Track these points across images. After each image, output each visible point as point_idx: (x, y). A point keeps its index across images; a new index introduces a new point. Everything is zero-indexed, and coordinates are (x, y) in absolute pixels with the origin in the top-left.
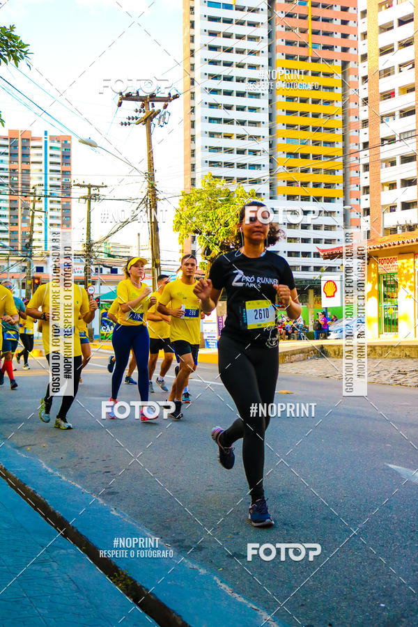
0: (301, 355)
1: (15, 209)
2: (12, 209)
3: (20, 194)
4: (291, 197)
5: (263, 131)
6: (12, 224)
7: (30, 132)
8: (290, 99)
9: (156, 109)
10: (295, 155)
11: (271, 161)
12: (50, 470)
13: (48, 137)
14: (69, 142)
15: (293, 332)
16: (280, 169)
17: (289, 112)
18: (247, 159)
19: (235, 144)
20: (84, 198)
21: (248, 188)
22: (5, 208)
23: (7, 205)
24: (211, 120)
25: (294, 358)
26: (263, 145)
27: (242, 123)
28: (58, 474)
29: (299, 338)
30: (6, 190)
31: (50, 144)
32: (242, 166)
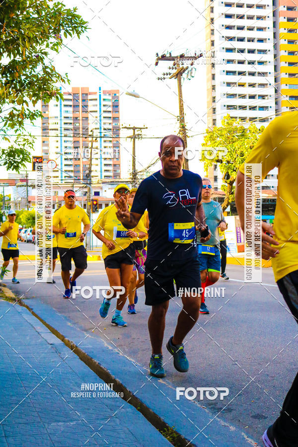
3: (81, 136)
6: (76, 159)
7: (88, 88)
8: (292, 53)
9: (185, 67)
10: (296, 98)
11: (276, 103)
12: (110, 348)
14: (117, 95)
16: (284, 109)
17: (290, 64)
18: (258, 102)
20: (130, 137)
21: (259, 125)
22: (70, 147)
23: (72, 145)
24: (228, 73)
26: (270, 91)
28: (116, 350)
30: (70, 133)
31: (103, 97)
32: (253, 108)
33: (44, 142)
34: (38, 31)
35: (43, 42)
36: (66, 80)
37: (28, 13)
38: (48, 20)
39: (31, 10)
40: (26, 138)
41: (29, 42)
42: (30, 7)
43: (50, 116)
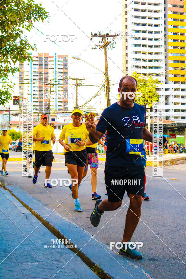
0: (182, 161)
1: (41, 91)
2: (40, 91)
3: (44, 83)
4: (176, 83)
5: (162, 50)
6: (40, 98)
7: (48, 54)
8: (175, 34)
9: (109, 41)
10: (178, 61)
11: (165, 65)
12: (60, 216)
13: (57, 56)
14: (67, 58)
15: (177, 150)
16: (170, 69)
17: (175, 40)
18: (154, 64)
19: (148, 57)
20: (74, 85)
21: (154, 78)
22: (37, 91)
23: (38, 89)
24: (136, 45)
25: (178, 162)
26: (162, 57)
27: (151, 46)
28: (64, 218)
29: (181, 153)
30: (37, 82)
31: (58, 59)
32: (151, 68)
33: (20, 87)
34: (17, 18)
35: (20, 25)
36: (34, 48)
37: (11, 6)
38: (23, 11)
39: (13, 4)
40: (9, 84)
41: (12, 24)
42: (12, 2)
43: (24, 71)
